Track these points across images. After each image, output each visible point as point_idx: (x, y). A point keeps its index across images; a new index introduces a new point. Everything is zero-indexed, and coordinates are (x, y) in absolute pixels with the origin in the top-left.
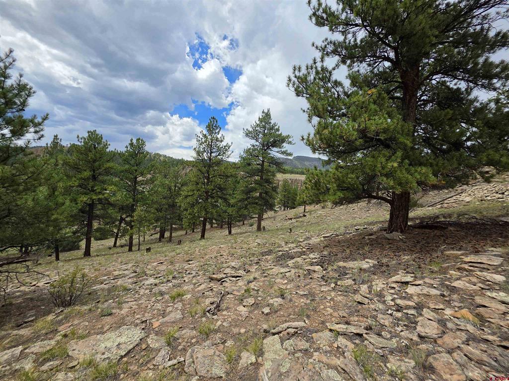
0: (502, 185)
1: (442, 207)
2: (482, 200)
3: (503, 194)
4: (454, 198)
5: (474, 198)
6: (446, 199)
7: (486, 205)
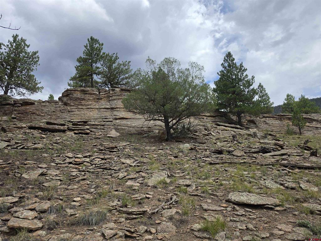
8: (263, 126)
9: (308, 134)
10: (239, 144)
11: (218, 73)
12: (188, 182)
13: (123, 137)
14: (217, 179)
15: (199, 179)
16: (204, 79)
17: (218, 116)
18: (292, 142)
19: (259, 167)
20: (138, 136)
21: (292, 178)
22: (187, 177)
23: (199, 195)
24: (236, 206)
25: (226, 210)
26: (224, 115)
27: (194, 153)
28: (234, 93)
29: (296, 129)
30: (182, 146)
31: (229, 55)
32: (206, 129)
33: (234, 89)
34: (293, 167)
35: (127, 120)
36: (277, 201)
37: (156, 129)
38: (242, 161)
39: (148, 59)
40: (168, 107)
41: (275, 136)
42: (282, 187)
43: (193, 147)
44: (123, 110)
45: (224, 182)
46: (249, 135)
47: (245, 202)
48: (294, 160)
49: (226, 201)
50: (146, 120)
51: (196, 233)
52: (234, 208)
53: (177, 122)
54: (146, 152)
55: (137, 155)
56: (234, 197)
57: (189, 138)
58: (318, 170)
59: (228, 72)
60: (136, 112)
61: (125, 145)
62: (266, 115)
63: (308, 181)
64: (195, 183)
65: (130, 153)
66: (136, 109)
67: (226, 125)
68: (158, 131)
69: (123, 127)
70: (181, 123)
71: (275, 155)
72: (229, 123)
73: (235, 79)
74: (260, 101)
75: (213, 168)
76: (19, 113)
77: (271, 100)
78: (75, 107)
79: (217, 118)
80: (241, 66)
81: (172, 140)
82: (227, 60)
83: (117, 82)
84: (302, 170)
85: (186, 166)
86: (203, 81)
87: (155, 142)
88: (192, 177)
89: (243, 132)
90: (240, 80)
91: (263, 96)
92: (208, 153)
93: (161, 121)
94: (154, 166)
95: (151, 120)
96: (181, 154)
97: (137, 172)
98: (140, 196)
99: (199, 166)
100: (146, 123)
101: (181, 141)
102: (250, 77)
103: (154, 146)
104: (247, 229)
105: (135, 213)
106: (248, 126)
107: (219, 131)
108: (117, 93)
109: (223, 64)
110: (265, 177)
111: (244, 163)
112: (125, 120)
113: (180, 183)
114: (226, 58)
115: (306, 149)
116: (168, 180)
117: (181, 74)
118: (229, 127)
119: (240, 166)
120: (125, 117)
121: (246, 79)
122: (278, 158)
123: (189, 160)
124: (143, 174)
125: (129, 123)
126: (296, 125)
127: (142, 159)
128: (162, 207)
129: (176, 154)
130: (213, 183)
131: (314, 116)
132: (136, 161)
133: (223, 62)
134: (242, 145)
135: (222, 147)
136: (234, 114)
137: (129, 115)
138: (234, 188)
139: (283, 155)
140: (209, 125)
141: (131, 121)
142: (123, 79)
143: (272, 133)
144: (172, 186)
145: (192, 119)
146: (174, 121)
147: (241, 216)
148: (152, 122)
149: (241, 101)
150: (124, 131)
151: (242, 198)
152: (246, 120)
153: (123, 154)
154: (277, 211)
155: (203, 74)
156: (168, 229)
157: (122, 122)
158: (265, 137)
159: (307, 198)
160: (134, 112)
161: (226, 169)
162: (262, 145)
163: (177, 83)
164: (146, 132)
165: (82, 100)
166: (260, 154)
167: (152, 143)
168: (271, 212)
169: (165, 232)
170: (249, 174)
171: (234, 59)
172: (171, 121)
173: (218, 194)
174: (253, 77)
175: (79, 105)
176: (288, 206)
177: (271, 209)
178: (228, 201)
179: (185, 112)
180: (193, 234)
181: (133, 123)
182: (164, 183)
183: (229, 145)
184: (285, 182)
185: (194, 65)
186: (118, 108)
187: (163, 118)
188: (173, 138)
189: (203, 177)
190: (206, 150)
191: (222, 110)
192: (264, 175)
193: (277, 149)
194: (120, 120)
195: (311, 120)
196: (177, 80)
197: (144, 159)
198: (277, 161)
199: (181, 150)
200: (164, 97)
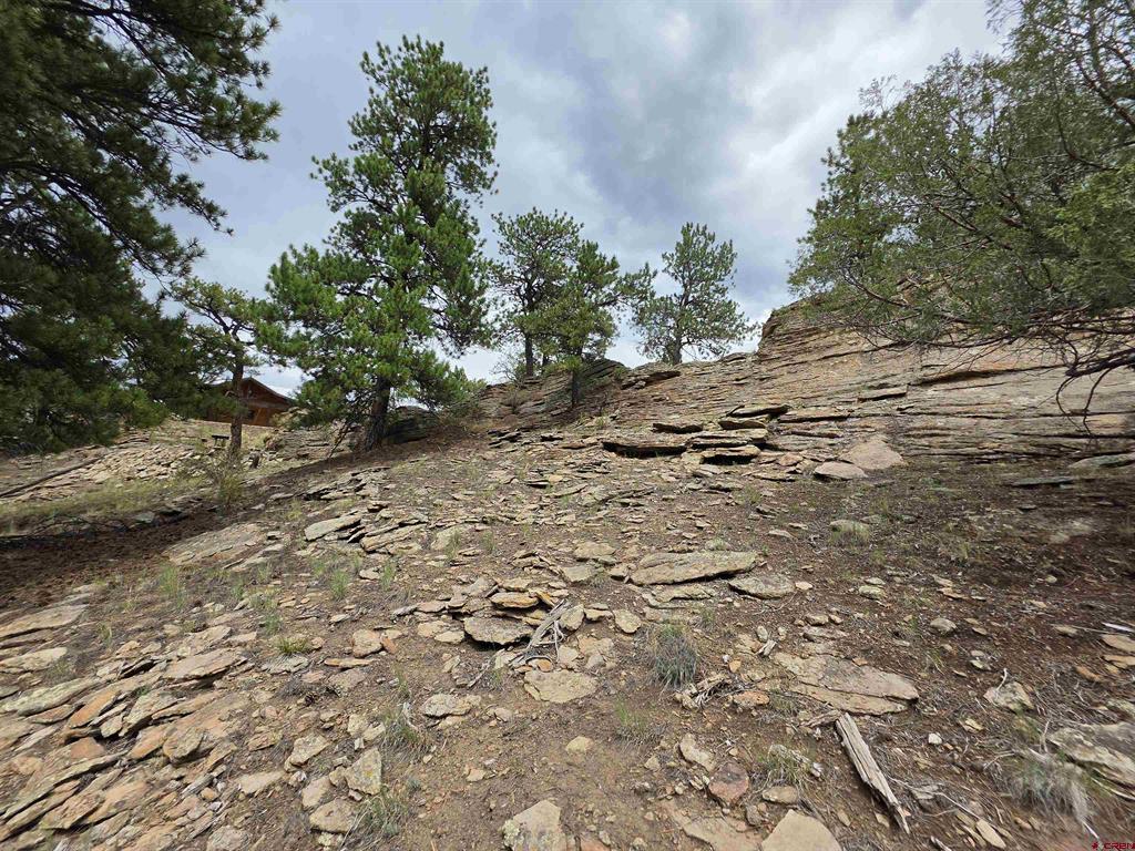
0: (170, 449)
1: (33, 498)
2: (129, 479)
3: (168, 465)
4: (73, 473)
5: (116, 474)
6: (52, 477)
7: (134, 487)
76: (632, 404)
78: (784, 363)
120: (978, 366)
125: (993, 395)
157: (952, 393)
165: (810, 335)
175: (795, 353)
194: (951, 385)
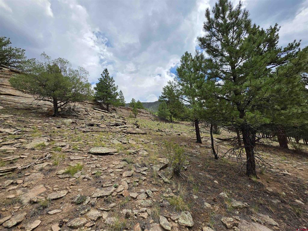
8: (119, 113)
9: (138, 118)
10: (105, 121)
11: (98, 79)
12: (63, 144)
13: (7, 110)
14: (86, 141)
15: (73, 141)
16: (88, 80)
17: (95, 104)
18: (131, 121)
19: (111, 133)
20: (25, 111)
21: (126, 138)
22: (64, 140)
23: (70, 151)
24: (93, 155)
25: (87, 158)
26: (100, 104)
27: (74, 125)
28: (106, 92)
29: (134, 115)
30: (65, 121)
31: (106, 70)
32: (86, 111)
33: (107, 90)
34: (128, 133)
35: (14, 97)
36: (116, 150)
37: (46, 108)
38: (104, 130)
39: (43, 53)
40: (57, 92)
41: (124, 118)
42: (121, 143)
43: (74, 121)
44: (10, 87)
45: (89, 142)
46: (111, 116)
47: (99, 152)
48: (129, 130)
49: (88, 153)
50: (36, 100)
51: (60, 176)
52: (92, 156)
53: (65, 104)
54: (30, 124)
55: (20, 125)
56: (93, 150)
57: (73, 115)
58: (138, 134)
59: (105, 79)
60: (25, 92)
61: (7, 117)
62: (121, 107)
63: (133, 140)
64: (69, 144)
65: (13, 124)
66: (26, 89)
67: (100, 110)
68: (47, 109)
69: (9, 102)
70: (67, 105)
71: (121, 127)
72: (102, 109)
73: (108, 85)
74: (119, 100)
75: (85, 135)
77: (125, 100)
79: (95, 105)
80: (112, 78)
81: (59, 116)
82: (105, 73)
83: (6, 63)
84: (132, 135)
85: (65, 134)
86: (87, 81)
87: (43, 116)
88: (68, 141)
89: (109, 115)
90: (111, 86)
91: (121, 97)
92: (84, 125)
93: (51, 102)
94: (37, 134)
95: (41, 100)
96: (63, 126)
97: (16, 139)
98: (12, 158)
99: (76, 133)
100: (36, 101)
101: (66, 117)
102: (116, 86)
103: (40, 119)
104: (96, 167)
105: (2, 171)
106: (112, 112)
107: (94, 113)
108: (5, 72)
109: (102, 74)
110: (113, 139)
111: (104, 131)
112: (12, 97)
113: (57, 145)
114: (104, 72)
115: (135, 125)
116: (47, 144)
117: (71, 73)
118: (101, 111)
119: (102, 133)
120: (12, 94)
121: (114, 86)
122: (122, 129)
123: (69, 130)
124: (22, 140)
125: (16, 99)
126: (134, 114)
127: (24, 129)
128: (35, 163)
129: (59, 126)
130: (83, 143)
131: (142, 110)
132: (18, 130)
133: (102, 73)
134: (106, 122)
135: (95, 122)
136: (105, 104)
137: (18, 93)
138: (95, 145)
139: (125, 127)
140: (88, 109)
141: (19, 98)
142: (15, 62)
143: (123, 116)
144: (49, 147)
145: (77, 104)
146: (62, 103)
147: (95, 160)
148: (42, 101)
149: (109, 98)
150: (9, 105)
151: (98, 150)
152: (111, 108)
153: (4, 124)
154: (115, 155)
155: (87, 77)
156: (36, 178)
157: (7, 98)
158: (119, 118)
159: (130, 147)
160: (23, 91)
161: (93, 135)
162: (117, 122)
163: (67, 78)
164: (34, 109)
166: (115, 126)
167: (40, 117)
168: (112, 156)
169: (32, 180)
170: (105, 137)
171: (108, 74)
172: (59, 103)
173: (83, 149)
174: (117, 86)
176: (120, 152)
177: (112, 154)
178: (89, 153)
179: (71, 98)
180: (58, 177)
181: (21, 100)
182: (42, 146)
183: (99, 121)
184: (122, 141)
185: (82, 69)
186: (4, 85)
187: (53, 100)
188: (60, 115)
189: (77, 140)
190: (83, 124)
191: (99, 101)
192: (113, 137)
193: (123, 124)
194: (6, 96)
195: (140, 112)
196: (68, 76)
197: (27, 129)
198: (122, 130)
199: (64, 123)
200: (55, 85)
